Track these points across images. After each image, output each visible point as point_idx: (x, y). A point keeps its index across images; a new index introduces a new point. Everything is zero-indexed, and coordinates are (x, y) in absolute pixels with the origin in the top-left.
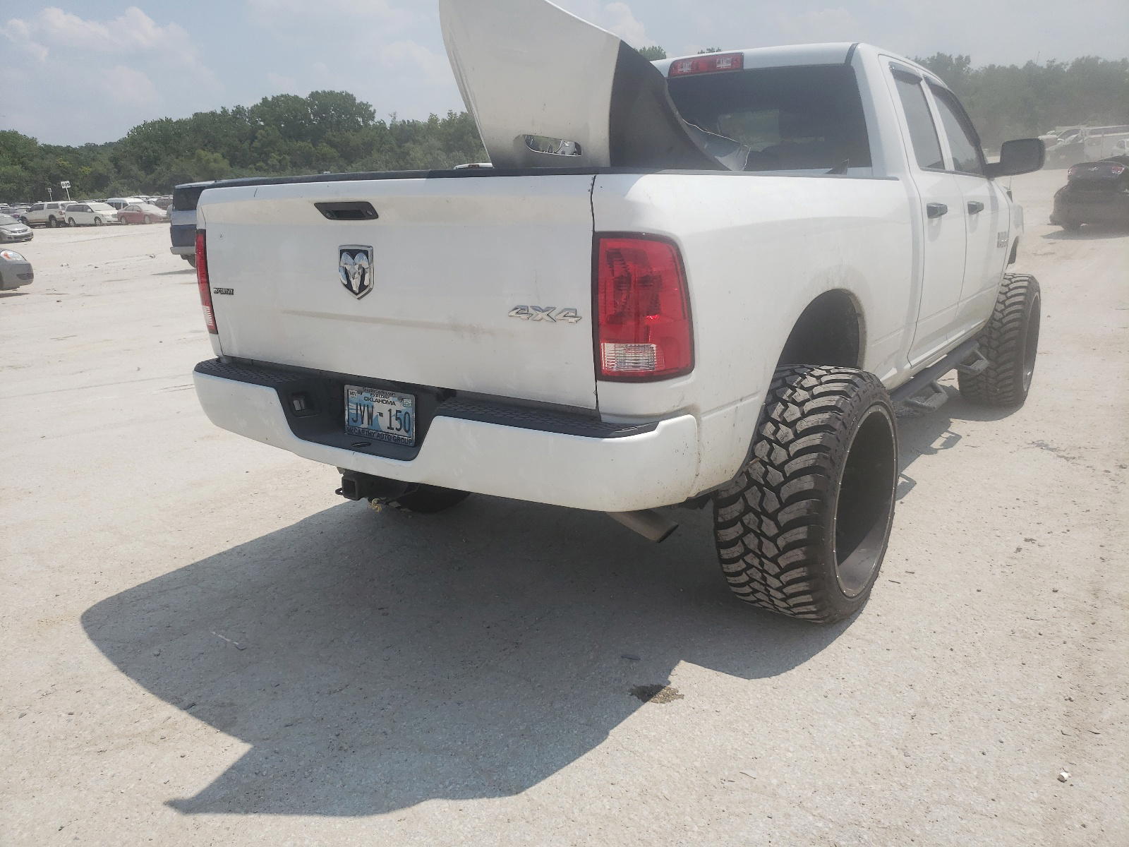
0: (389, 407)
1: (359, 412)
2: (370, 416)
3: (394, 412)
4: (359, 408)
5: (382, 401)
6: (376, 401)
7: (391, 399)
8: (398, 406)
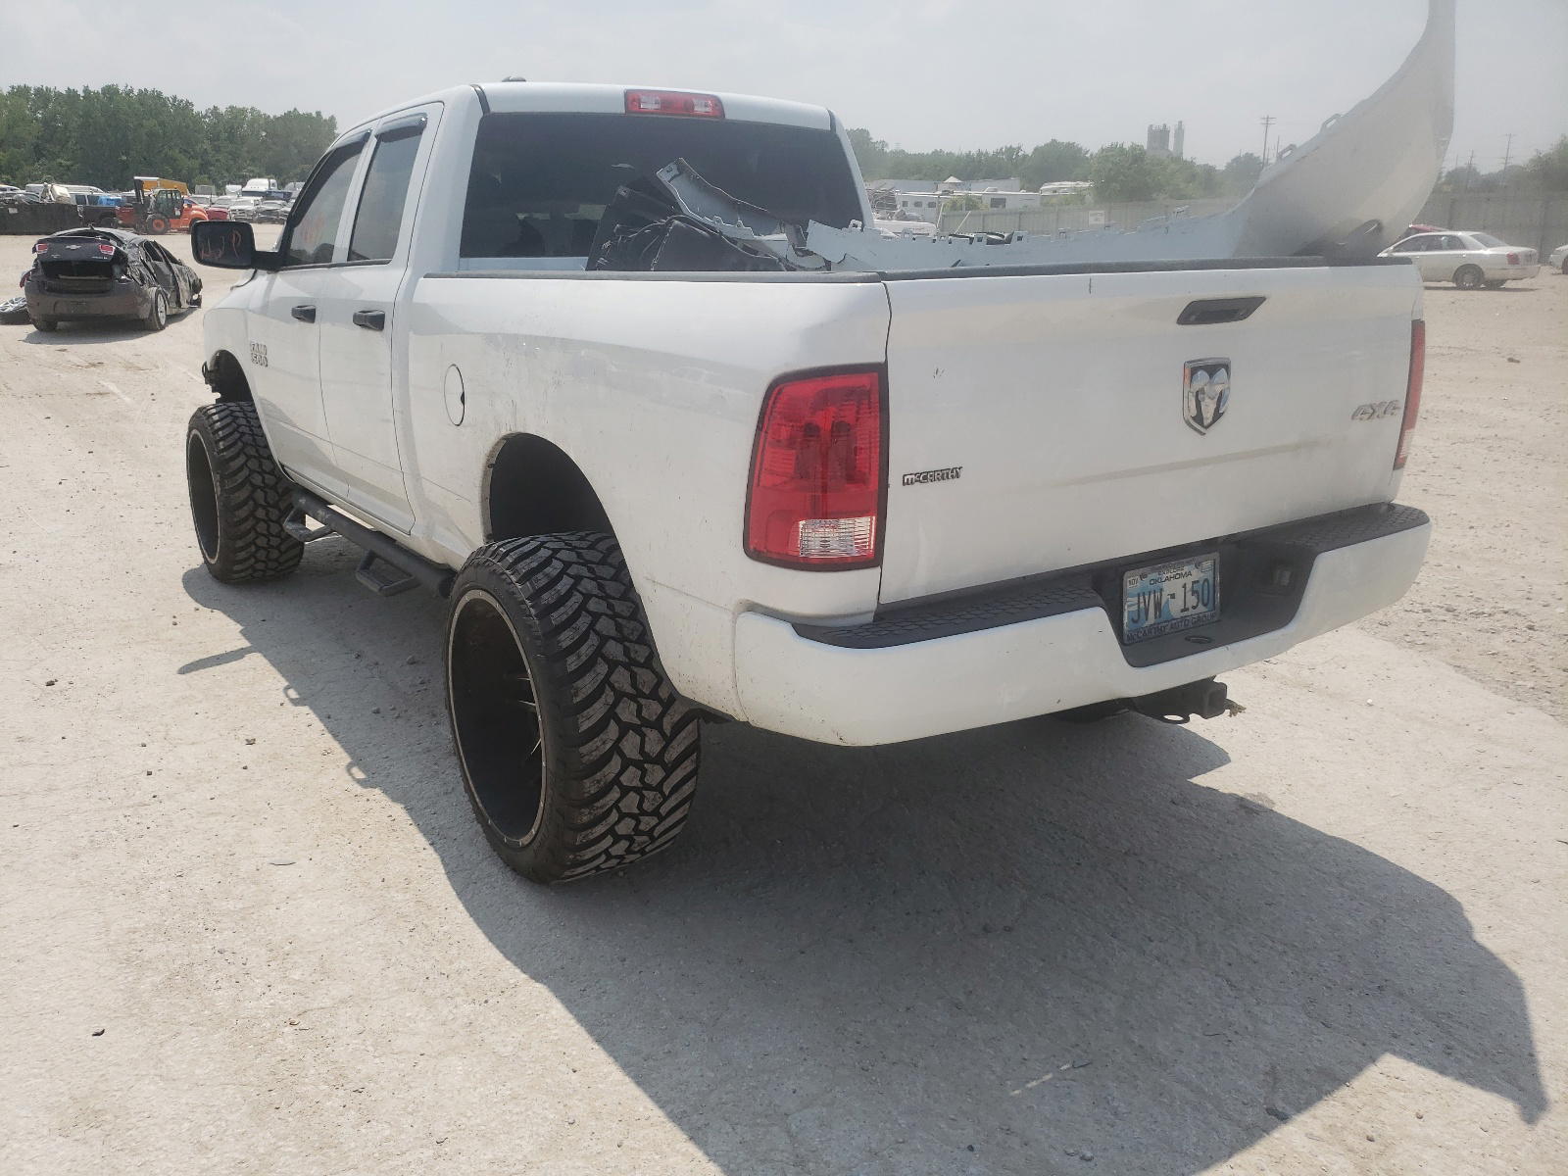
0: (1182, 581)
1: (1142, 605)
2: (1158, 605)
3: (1189, 586)
4: (1142, 600)
5: (1174, 577)
6: (1168, 579)
7: (1186, 569)
8: (1196, 575)
